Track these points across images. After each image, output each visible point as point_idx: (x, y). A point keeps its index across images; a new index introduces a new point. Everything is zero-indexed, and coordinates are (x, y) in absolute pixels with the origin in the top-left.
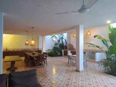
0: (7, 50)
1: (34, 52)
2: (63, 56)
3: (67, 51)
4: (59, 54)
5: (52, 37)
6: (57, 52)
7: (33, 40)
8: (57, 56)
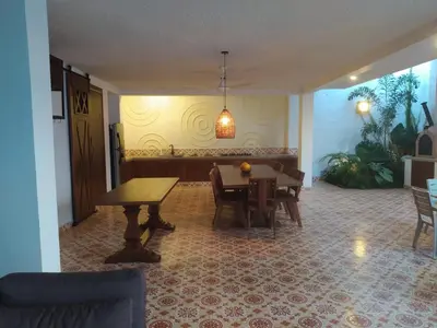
0: (173, 153)
1: (248, 166)
2: (408, 188)
3: (433, 164)
4: (387, 176)
5: (350, 98)
6: (375, 167)
7: (225, 110)
8: (373, 185)
